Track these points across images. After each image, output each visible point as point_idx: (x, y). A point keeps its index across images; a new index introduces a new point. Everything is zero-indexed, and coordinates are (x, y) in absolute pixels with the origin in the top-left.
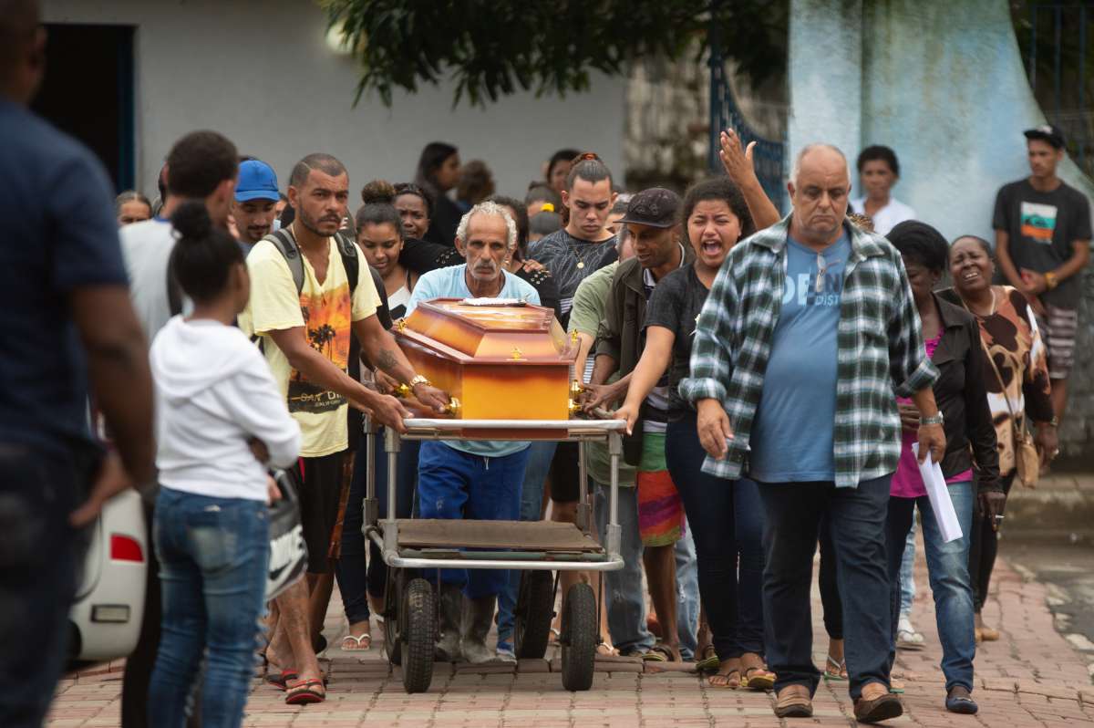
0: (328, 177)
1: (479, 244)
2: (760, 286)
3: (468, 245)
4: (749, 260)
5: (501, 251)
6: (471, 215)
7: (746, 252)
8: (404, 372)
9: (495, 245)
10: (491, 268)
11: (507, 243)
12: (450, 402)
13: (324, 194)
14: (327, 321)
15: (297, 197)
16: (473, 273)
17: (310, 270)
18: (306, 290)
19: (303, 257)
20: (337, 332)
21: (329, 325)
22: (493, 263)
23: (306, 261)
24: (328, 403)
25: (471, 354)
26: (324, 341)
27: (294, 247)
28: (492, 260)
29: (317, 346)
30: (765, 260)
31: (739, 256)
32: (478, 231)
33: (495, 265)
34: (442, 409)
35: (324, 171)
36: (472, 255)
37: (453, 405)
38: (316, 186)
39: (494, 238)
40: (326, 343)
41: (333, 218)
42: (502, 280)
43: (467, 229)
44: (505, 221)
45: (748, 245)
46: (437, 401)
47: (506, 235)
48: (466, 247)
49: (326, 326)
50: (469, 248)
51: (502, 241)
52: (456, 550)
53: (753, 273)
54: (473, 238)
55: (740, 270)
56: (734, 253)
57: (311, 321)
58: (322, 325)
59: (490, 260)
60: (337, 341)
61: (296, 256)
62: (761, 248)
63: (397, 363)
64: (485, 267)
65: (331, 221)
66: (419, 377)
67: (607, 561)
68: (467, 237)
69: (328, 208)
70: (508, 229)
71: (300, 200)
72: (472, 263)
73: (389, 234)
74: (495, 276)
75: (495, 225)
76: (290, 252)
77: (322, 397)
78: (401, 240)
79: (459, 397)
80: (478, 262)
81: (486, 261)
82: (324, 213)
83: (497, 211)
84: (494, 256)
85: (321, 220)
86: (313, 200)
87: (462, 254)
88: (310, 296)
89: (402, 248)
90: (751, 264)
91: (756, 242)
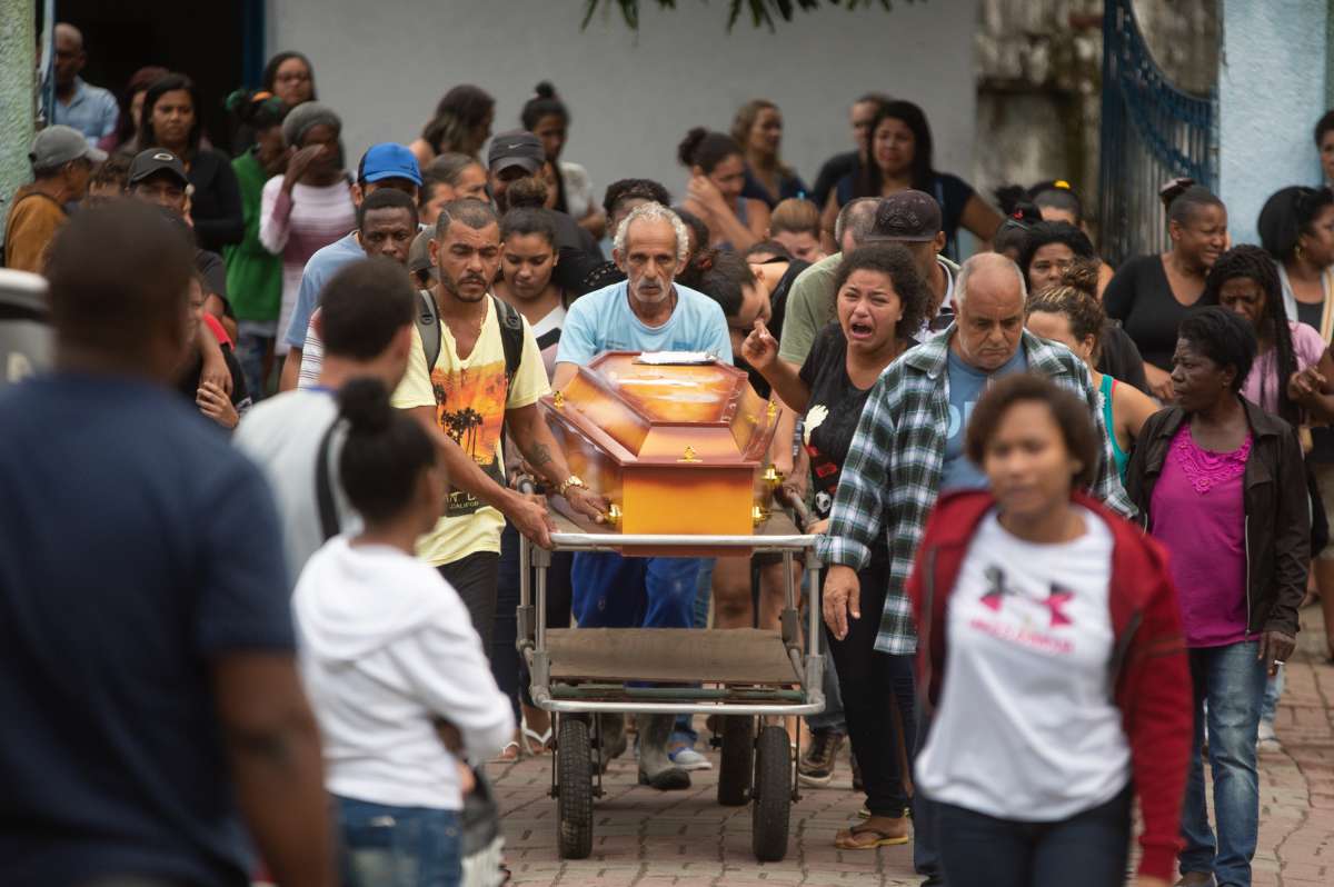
0: (470, 230)
1: (642, 258)
2: (919, 419)
3: (628, 259)
4: (904, 386)
5: (669, 265)
6: (631, 221)
7: (901, 375)
8: (556, 471)
9: (661, 259)
10: (658, 287)
11: (676, 253)
12: (610, 510)
13: (466, 251)
14: (470, 403)
15: (437, 253)
16: (636, 294)
17: (449, 341)
18: (441, 363)
19: (442, 322)
20: (484, 419)
21: (472, 408)
22: (660, 281)
23: (445, 330)
24: (466, 505)
25: (635, 452)
26: (464, 429)
27: (432, 311)
28: (659, 278)
29: (456, 434)
30: (922, 385)
31: (892, 381)
32: (639, 242)
33: (662, 283)
34: (600, 518)
35: (465, 222)
36: (634, 271)
37: (613, 514)
38: (455, 242)
39: (660, 250)
40: (466, 432)
41: (475, 280)
42: (674, 296)
43: (626, 239)
44: (672, 226)
45: (902, 366)
46: (594, 509)
47: (675, 245)
48: (625, 260)
49: (468, 410)
50: (630, 263)
51: (669, 253)
52: (621, 686)
53: (910, 402)
54: (634, 251)
55: (895, 397)
56: (886, 377)
57: (449, 402)
58: (463, 408)
59: (655, 277)
60: (483, 431)
61: (432, 322)
62: (917, 370)
63: (550, 459)
64: (650, 287)
65: (472, 283)
66: (573, 477)
67: (805, 703)
68: (627, 248)
69: (469, 267)
70: (676, 237)
71: (440, 256)
72: (634, 281)
73: (539, 248)
74: (664, 295)
75: (660, 233)
76: (424, 316)
77: (459, 496)
78: (554, 254)
79: (620, 503)
80: (642, 281)
81: (651, 279)
82: (464, 274)
83: (662, 214)
84: (662, 272)
85: (462, 282)
86: (452, 258)
87: (623, 270)
88: (446, 372)
89: (555, 264)
90: (907, 391)
91: (909, 363)
